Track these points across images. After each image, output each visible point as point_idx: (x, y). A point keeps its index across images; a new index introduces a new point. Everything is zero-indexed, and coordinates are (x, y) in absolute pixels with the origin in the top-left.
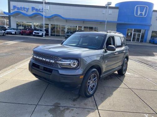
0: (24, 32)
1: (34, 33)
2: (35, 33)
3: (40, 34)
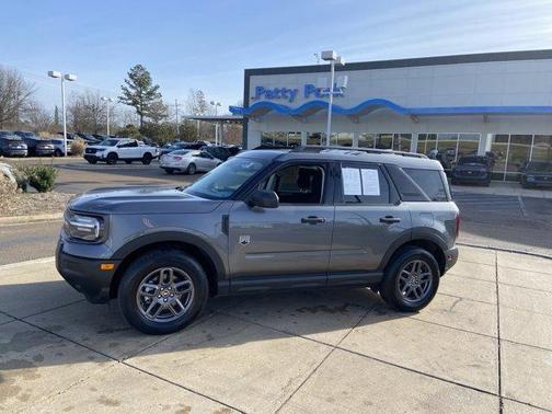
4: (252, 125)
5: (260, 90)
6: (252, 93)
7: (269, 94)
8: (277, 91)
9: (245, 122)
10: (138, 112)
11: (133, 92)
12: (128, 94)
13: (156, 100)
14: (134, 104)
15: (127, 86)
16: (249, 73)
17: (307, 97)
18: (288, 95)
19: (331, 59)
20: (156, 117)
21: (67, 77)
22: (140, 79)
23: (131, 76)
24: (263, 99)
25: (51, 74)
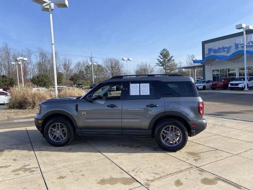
0: (216, 85)
1: (230, 86)
2: (231, 84)
3: (240, 86)
4: (207, 67)
5: (210, 50)
6: (206, 52)
7: (215, 51)
8: (219, 49)
9: (203, 66)
10: (164, 69)
11: (162, 60)
12: (160, 62)
13: (172, 63)
14: (163, 65)
15: (159, 58)
16: (204, 43)
17: (236, 49)
18: (226, 49)
19: (243, 28)
20: (172, 69)
21: (129, 60)
22: (165, 55)
23: (161, 54)
24: (212, 54)
25: (123, 59)
